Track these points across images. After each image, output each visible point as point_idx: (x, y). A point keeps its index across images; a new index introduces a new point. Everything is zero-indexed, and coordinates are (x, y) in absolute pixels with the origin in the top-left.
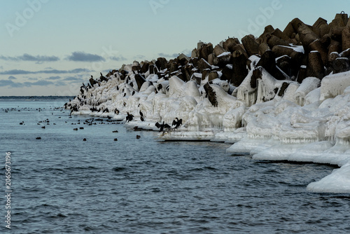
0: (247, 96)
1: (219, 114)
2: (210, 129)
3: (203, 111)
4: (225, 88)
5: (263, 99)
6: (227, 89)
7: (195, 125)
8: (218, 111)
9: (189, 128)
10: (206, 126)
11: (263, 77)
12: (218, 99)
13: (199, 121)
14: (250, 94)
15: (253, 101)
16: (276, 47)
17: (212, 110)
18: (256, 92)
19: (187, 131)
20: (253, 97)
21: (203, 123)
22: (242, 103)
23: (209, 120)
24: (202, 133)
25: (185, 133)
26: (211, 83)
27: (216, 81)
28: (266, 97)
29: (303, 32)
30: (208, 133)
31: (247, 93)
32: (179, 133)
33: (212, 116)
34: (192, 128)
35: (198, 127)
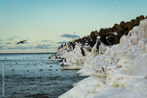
0: (95, 52)
1: (86, 59)
2: (81, 65)
3: (80, 58)
4: (88, 49)
5: (101, 53)
6: (89, 49)
7: (75, 64)
8: (85, 58)
9: (73, 65)
10: (80, 64)
11: (101, 45)
12: (85, 53)
13: (77, 62)
14: (96, 51)
15: (98, 54)
16: (107, 33)
17: (83, 58)
18: (98, 50)
19: (72, 66)
20: (97, 52)
21: (79, 63)
22: (93, 55)
23: (81, 61)
24: (78, 67)
25: (72, 67)
26: (83, 47)
27: (85, 46)
28: (102, 53)
29: (117, 27)
30: (81, 67)
31: (95, 51)
32: (69, 67)
33: (83, 60)
34: (74, 65)
35: (77, 64)
